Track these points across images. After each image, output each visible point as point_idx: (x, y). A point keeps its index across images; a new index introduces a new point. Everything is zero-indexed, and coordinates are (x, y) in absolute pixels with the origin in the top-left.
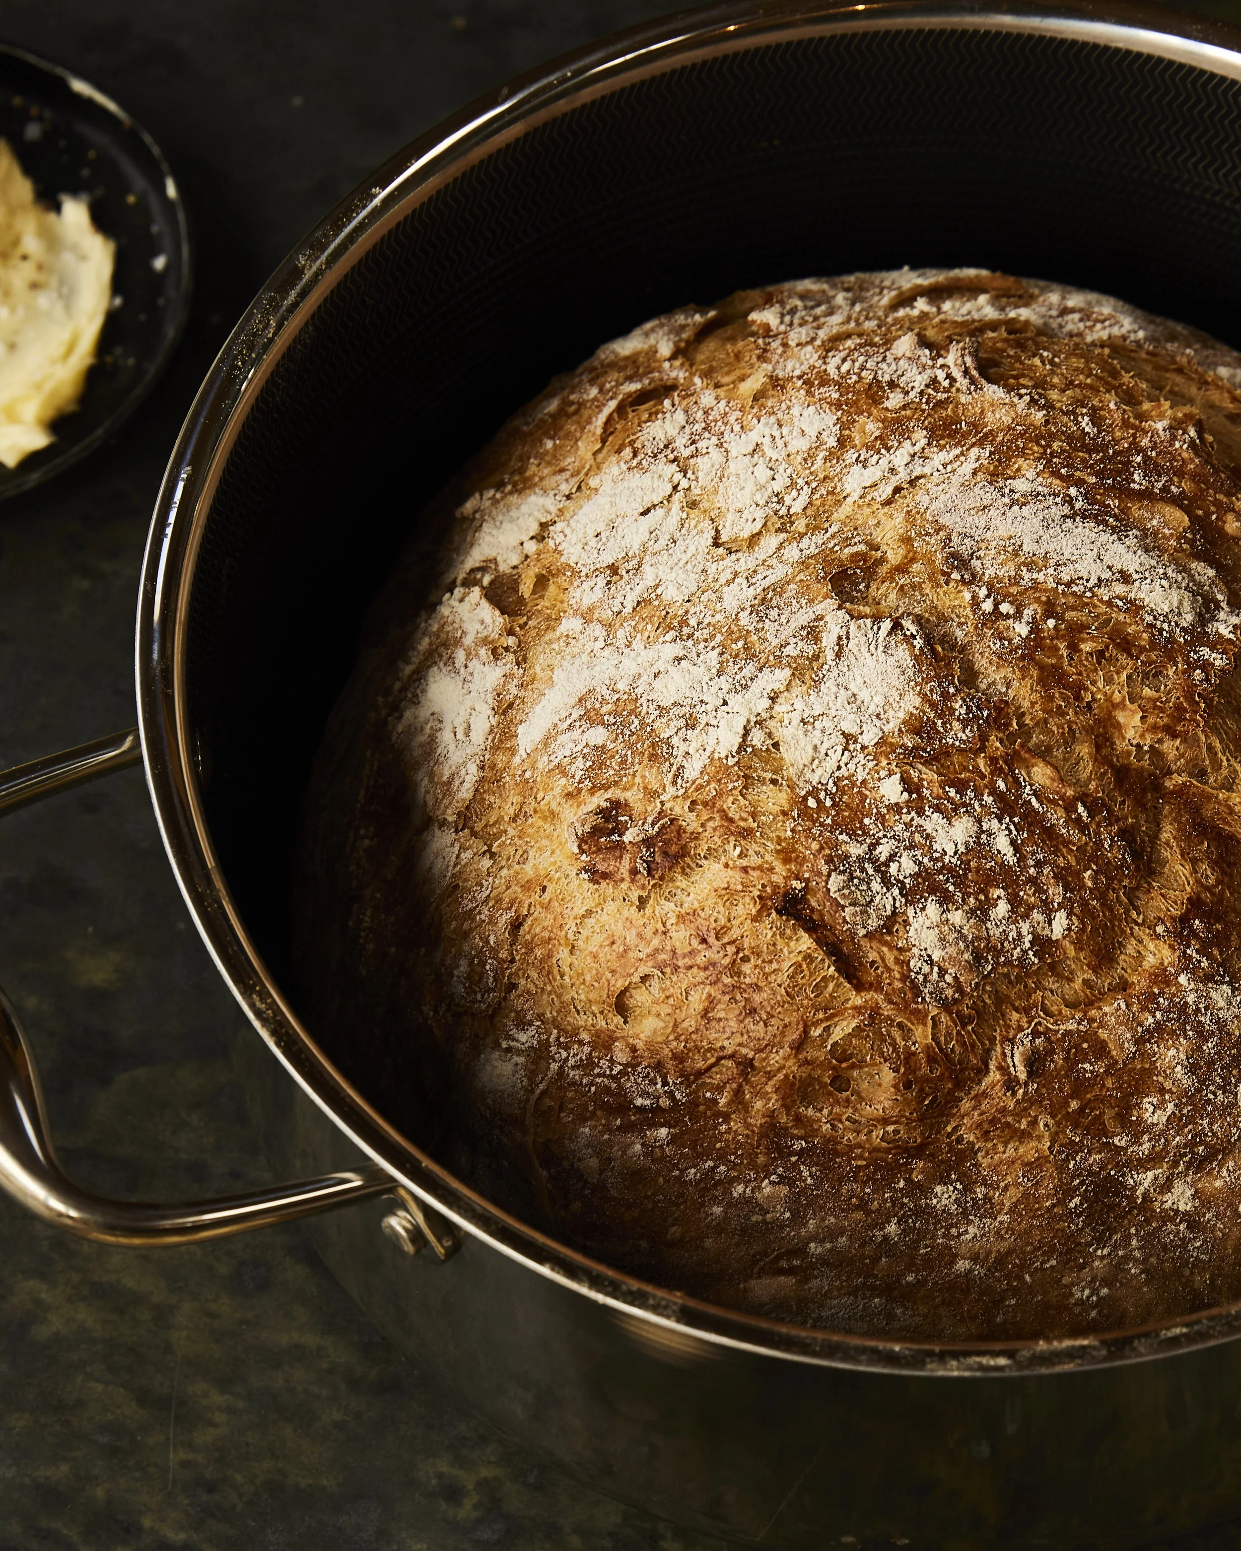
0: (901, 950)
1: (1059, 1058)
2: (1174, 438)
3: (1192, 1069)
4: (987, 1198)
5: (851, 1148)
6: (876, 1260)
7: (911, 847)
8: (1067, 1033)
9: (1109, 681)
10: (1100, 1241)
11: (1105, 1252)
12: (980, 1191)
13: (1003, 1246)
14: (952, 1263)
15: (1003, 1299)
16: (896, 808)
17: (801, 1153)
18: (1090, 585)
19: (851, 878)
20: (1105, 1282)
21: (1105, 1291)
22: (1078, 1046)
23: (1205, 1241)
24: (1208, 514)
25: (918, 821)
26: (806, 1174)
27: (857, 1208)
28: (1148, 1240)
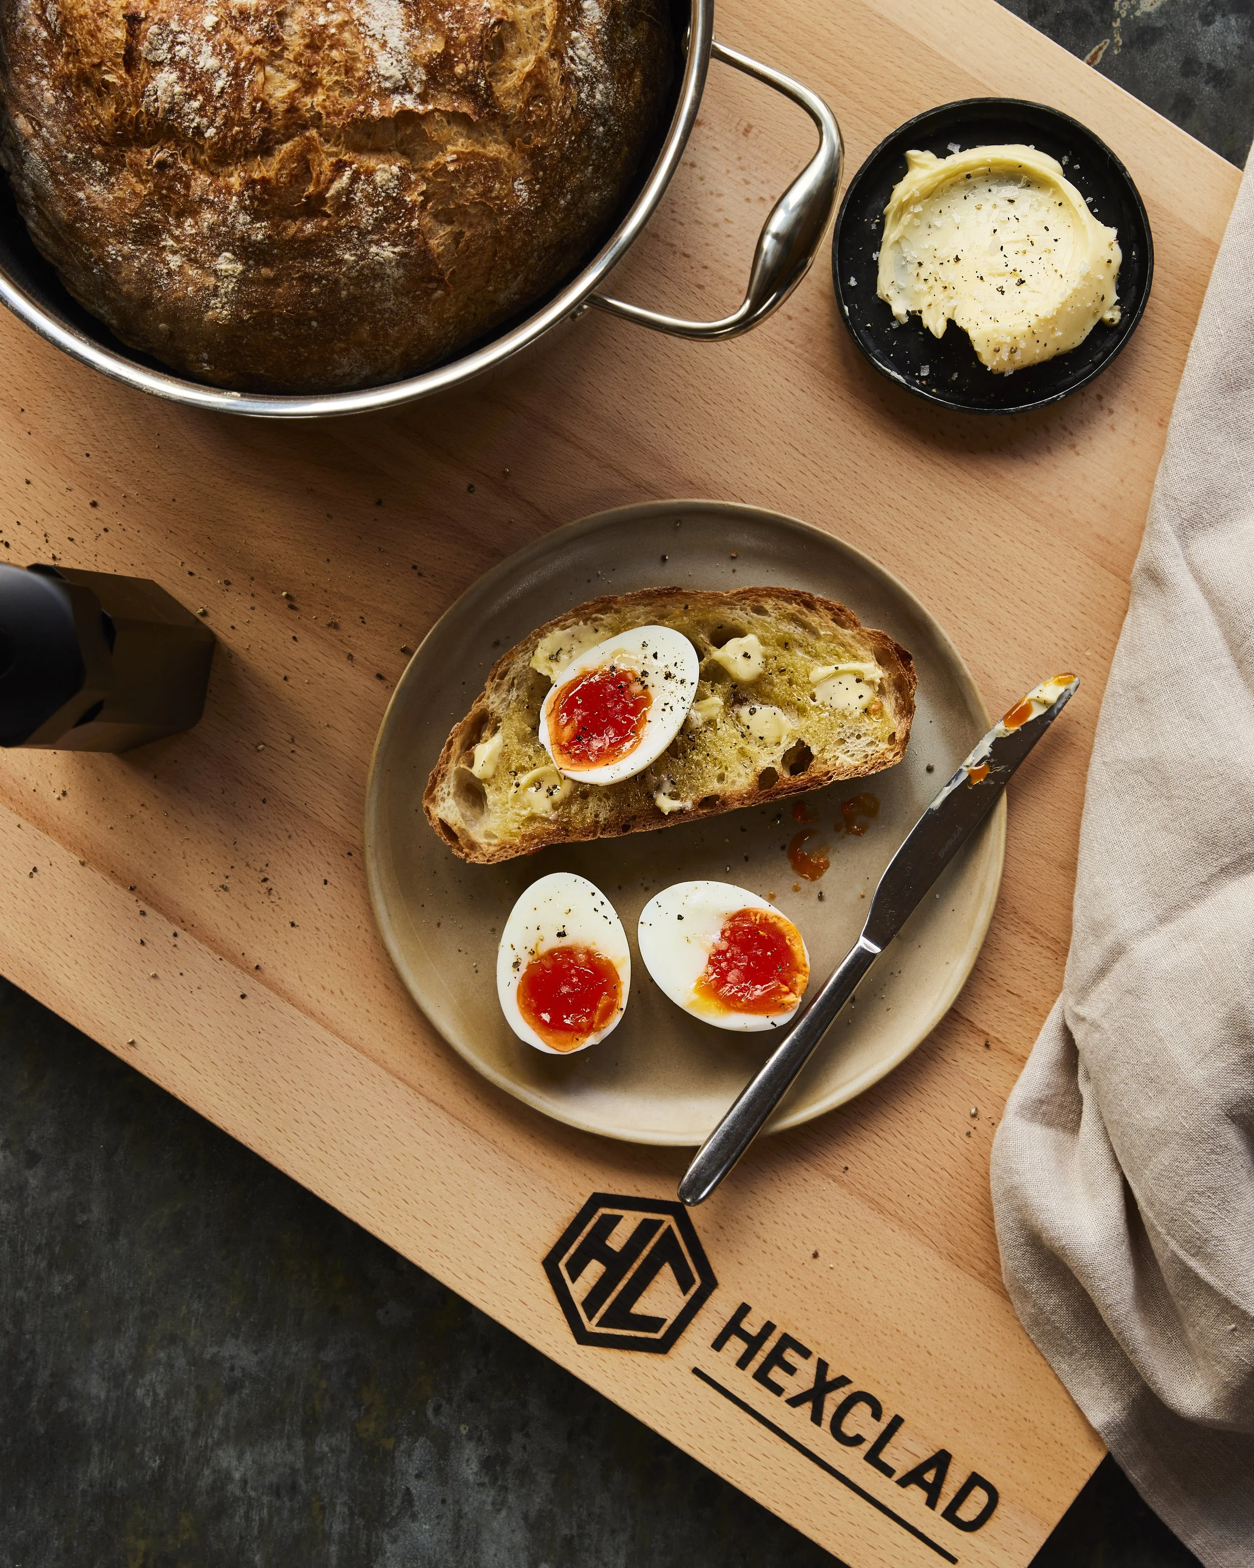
0: (151, 77)
1: (172, 172)
2: (483, 14)
3: (211, 229)
4: (113, 184)
5: (84, 116)
6: (56, 159)
7: (192, 48)
8: (181, 168)
9: (329, 73)
10: (134, 242)
11: (133, 247)
12: (113, 180)
13: (101, 205)
14: (79, 190)
15: (85, 221)
16: (204, 30)
17: (68, 97)
18: (368, 33)
19: (160, 34)
20: (123, 256)
21: (120, 259)
22: (181, 176)
23: (168, 284)
24: (455, 56)
25: (203, 42)
26: (63, 105)
27: (67, 137)
28: (150, 261)
